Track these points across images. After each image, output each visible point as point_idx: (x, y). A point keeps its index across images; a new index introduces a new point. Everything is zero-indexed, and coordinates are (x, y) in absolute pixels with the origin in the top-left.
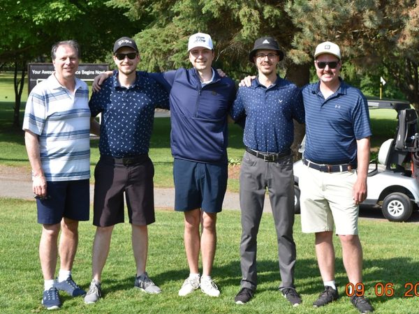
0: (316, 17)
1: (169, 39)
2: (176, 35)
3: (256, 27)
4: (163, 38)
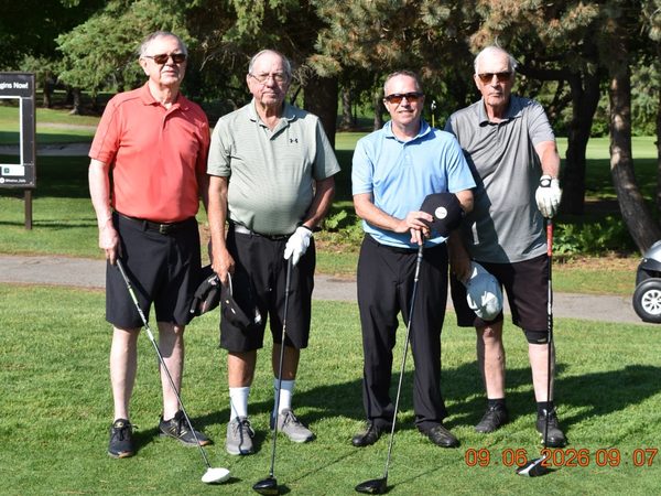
1: (127, 37)
2: (138, 30)
3: (256, 20)
4: (119, 34)
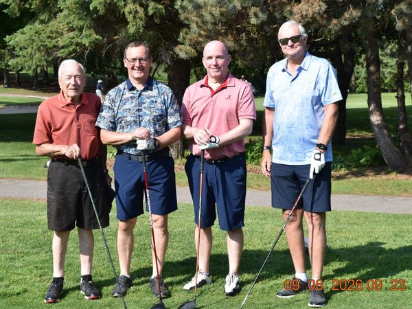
0: (204, 13)
1: (54, 35)
2: (60, 31)
3: (141, 23)
4: (48, 34)
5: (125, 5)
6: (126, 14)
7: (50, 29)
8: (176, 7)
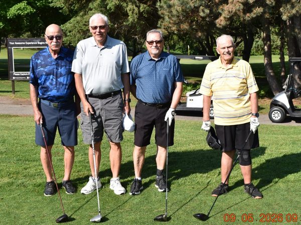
0: (172, 10)
3: (136, 16)
5: (127, 6)
6: (128, 11)
7: (85, 20)
8: (157, 7)
